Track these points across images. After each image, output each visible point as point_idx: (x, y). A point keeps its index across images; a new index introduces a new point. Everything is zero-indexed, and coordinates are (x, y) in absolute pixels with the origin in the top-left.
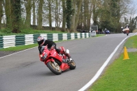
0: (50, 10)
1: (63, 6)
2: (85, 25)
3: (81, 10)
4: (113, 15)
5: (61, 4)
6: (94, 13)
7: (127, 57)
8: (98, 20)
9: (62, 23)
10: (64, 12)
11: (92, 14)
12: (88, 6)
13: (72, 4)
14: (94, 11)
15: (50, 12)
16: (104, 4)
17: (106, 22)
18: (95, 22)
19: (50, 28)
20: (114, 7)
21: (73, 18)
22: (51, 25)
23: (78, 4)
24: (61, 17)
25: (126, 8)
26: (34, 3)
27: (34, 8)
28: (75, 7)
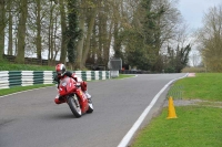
0: (39, 30)
1: (63, 24)
2: (100, 58)
3: (94, 31)
4: (149, 42)
5: (59, 19)
6: (116, 38)
7: (173, 115)
8: (123, 49)
9: (59, 53)
10: (63, 33)
11: (113, 40)
12: (105, 25)
13: (78, 20)
14: (116, 33)
15: (39, 34)
16: (133, 23)
17: (137, 54)
18: (118, 54)
19: (39, 61)
20: (150, 28)
21: (80, 45)
22: (39, 56)
23: (89, 21)
24: (58, 42)
25: (170, 31)
26: (11, 17)
27: (11, 25)
28: (83, 26)
